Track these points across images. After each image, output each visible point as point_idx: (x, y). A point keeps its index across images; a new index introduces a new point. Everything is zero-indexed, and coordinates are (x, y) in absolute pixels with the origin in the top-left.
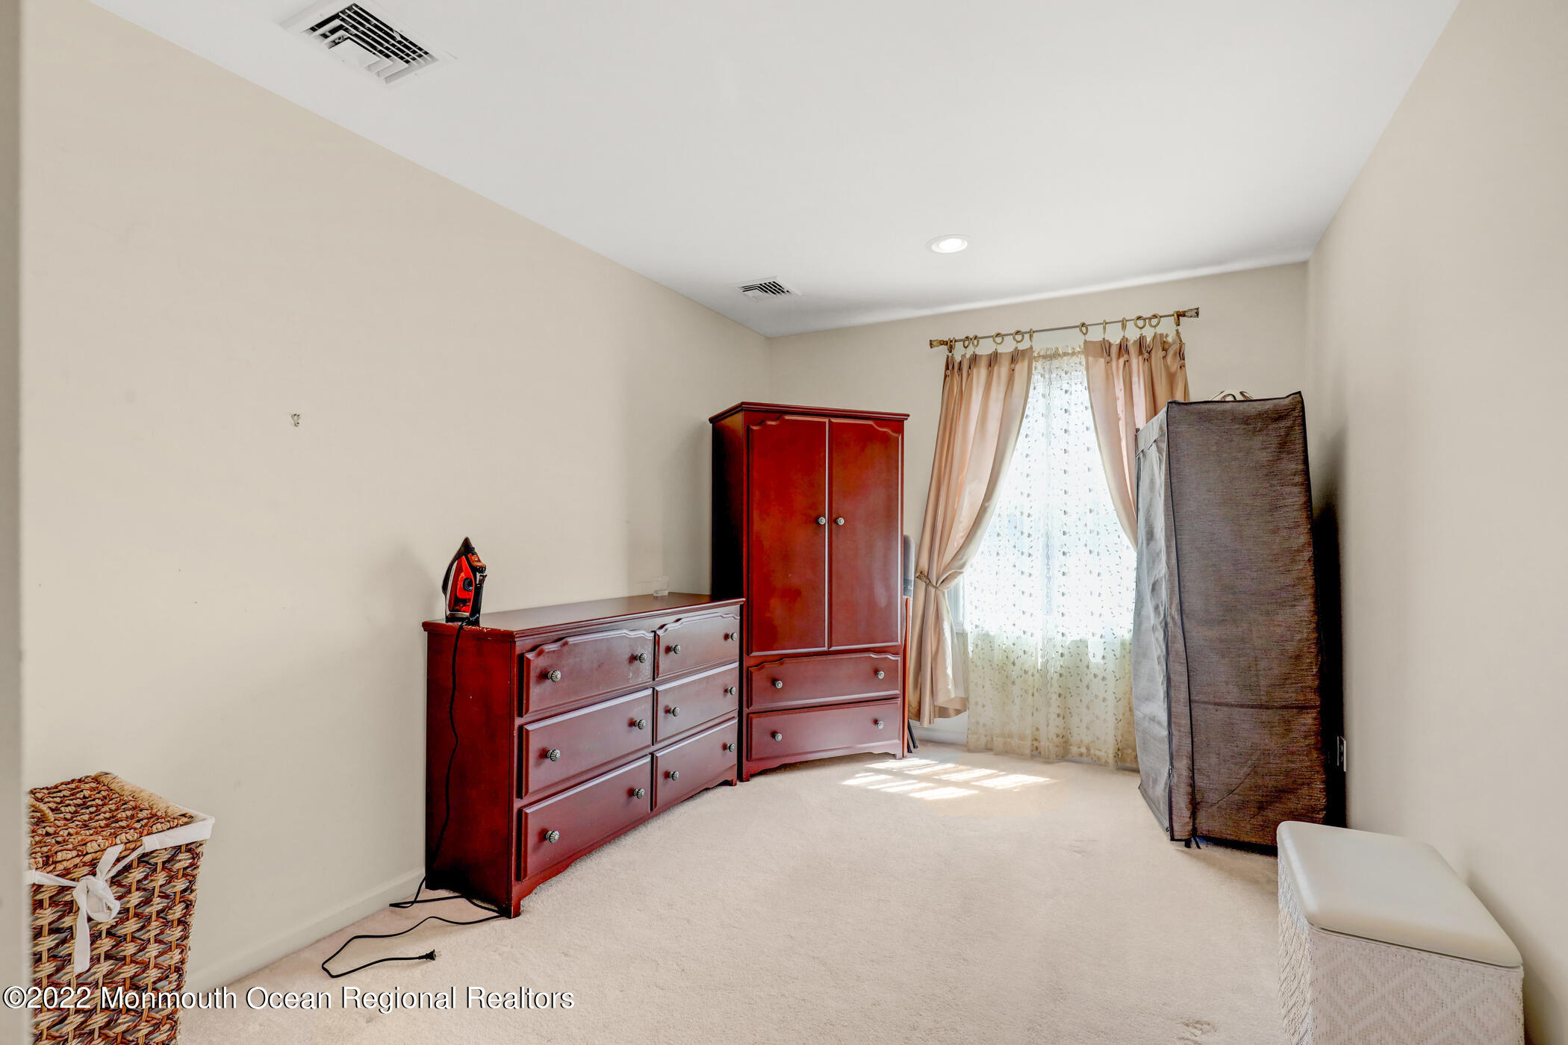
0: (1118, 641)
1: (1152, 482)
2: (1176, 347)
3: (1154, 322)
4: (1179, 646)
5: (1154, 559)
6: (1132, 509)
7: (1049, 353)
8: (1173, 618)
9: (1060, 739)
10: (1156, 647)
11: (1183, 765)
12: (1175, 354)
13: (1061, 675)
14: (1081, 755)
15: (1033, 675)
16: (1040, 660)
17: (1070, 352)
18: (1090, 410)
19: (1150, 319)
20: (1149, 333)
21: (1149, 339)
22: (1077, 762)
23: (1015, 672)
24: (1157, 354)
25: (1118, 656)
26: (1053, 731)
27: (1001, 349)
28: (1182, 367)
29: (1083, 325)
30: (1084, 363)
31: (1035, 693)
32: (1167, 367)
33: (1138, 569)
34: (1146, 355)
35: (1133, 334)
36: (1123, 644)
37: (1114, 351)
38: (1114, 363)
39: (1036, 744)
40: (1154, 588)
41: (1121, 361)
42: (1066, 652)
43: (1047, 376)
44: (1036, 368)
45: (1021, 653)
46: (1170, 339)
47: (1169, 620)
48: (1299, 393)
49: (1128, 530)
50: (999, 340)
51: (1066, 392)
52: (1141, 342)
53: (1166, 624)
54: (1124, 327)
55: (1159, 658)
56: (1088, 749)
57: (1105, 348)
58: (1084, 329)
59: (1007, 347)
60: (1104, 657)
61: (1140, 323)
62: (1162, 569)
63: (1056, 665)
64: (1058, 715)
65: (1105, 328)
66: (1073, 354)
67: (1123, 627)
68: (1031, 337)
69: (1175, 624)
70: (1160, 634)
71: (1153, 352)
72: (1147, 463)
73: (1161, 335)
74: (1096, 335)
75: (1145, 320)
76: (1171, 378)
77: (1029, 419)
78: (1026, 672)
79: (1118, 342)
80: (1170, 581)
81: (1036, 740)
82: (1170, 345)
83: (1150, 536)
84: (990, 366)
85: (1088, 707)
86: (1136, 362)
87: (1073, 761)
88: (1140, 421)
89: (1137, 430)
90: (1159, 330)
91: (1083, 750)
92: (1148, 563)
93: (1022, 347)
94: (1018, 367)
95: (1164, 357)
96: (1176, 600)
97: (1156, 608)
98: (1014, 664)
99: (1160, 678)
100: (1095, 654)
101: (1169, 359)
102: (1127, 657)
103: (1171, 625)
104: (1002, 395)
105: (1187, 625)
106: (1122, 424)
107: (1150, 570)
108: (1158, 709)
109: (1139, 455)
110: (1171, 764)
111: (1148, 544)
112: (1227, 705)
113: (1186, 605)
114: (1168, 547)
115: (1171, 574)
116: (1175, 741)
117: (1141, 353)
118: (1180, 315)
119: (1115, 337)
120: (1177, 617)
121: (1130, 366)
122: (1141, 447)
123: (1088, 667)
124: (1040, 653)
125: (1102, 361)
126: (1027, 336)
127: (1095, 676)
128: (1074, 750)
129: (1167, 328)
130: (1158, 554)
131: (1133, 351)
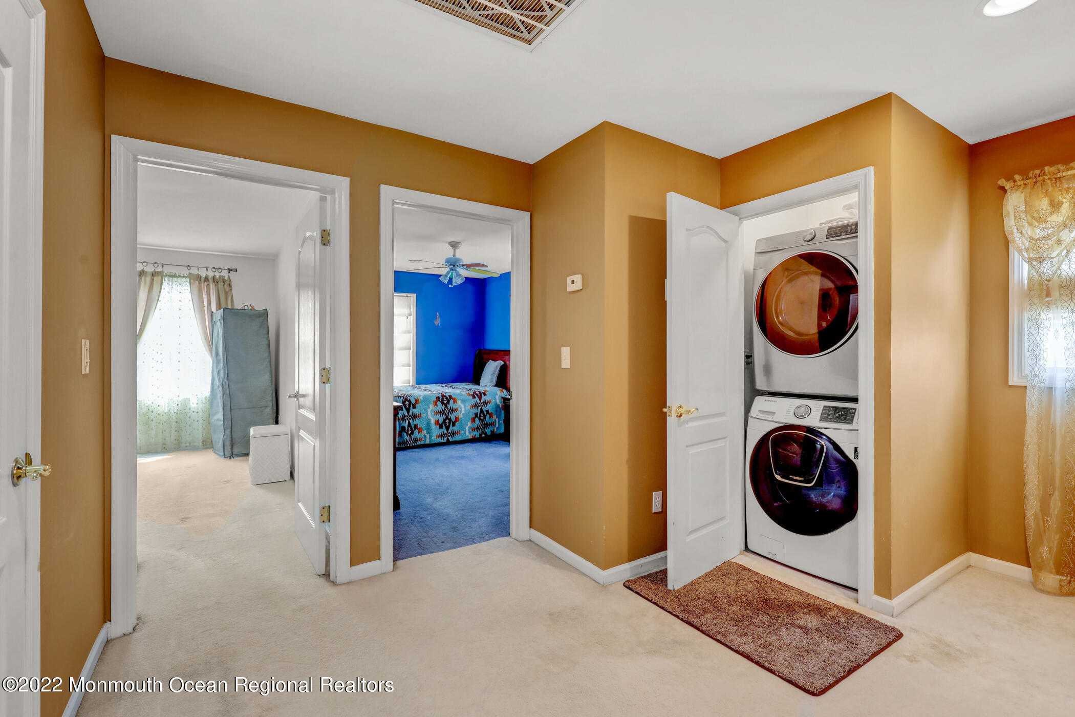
0: (204, 397)
1: (218, 334)
2: (228, 282)
3: (220, 270)
4: (227, 391)
5: (218, 362)
6: (210, 342)
7: (171, 274)
8: (225, 382)
9: (176, 441)
10: (219, 394)
11: (228, 432)
12: (228, 285)
13: (177, 413)
14: (187, 447)
15: (163, 415)
16: (166, 409)
17: (182, 275)
18: (191, 301)
19: (218, 269)
20: (217, 275)
21: (217, 277)
22: (185, 450)
23: (152, 416)
24: (221, 284)
25: (204, 402)
26: (173, 437)
27: (146, 269)
28: (231, 290)
29: (188, 266)
30: (189, 281)
31: (164, 424)
32: (225, 289)
33: (212, 367)
34: (216, 283)
35: (211, 274)
36: (206, 398)
37: (203, 279)
38: (202, 284)
39: (164, 446)
40: (218, 373)
41: (206, 284)
42: (179, 403)
43: (170, 284)
44: (165, 280)
45: (157, 406)
46: (226, 278)
47: (224, 383)
48: (266, 309)
49: (209, 352)
50: (145, 264)
51: (180, 292)
52: (214, 278)
53: (223, 385)
54: (207, 270)
55: (220, 397)
56: (190, 444)
57: (199, 278)
58: (189, 268)
59: (150, 269)
60: (197, 404)
61: (214, 270)
62: (221, 365)
63: (174, 409)
64: (176, 431)
65: (198, 269)
66: (183, 277)
67: (206, 391)
68: (162, 266)
69: (226, 384)
70: (221, 389)
71: (219, 283)
72: (216, 327)
73: (222, 276)
74: (194, 271)
75: (216, 269)
76: (226, 294)
77: (161, 302)
78: (159, 414)
79: (204, 276)
80: (224, 370)
81: (164, 444)
82: (226, 281)
83: (217, 354)
84: (140, 275)
85: (190, 426)
86: (212, 286)
87: (183, 450)
88: (214, 309)
89: (213, 312)
90: (221, 274)
91: (188, 444)
92: (216, 363)
93: (157, 270)
94: (155, 278)
95: (224, 285)
96: (226, 376)
97: (219, 379)
98: (152, 412)
99: (221, 405)
100: (193, 405)
101: (226, 286)
102: (208, 403)
103: (224, 385)
104: (147, 290)
105: (230, 384)
106: (206, 309)
107: (217, 366)
108: (220, 416)
109: (213, 324)
110: (225, 433)
111: (216, 357)
112: (244, 409)
113: (229, 378)
114: (223, 358)
115: (224, 367)
116: (225, 424)
117: (214, 282)
118: (230, 270)
119: (203, 274)
120: (226, 381)
121: (209, 286)
122: (214, 320)
123: (190, 409)
124: (167, 405)
125: (197, 282)
126: (160, 266)
127: (193, 412)
128: (183, 445)
129: (225, 274)
130: (220, 360)
131: (211, 281)
